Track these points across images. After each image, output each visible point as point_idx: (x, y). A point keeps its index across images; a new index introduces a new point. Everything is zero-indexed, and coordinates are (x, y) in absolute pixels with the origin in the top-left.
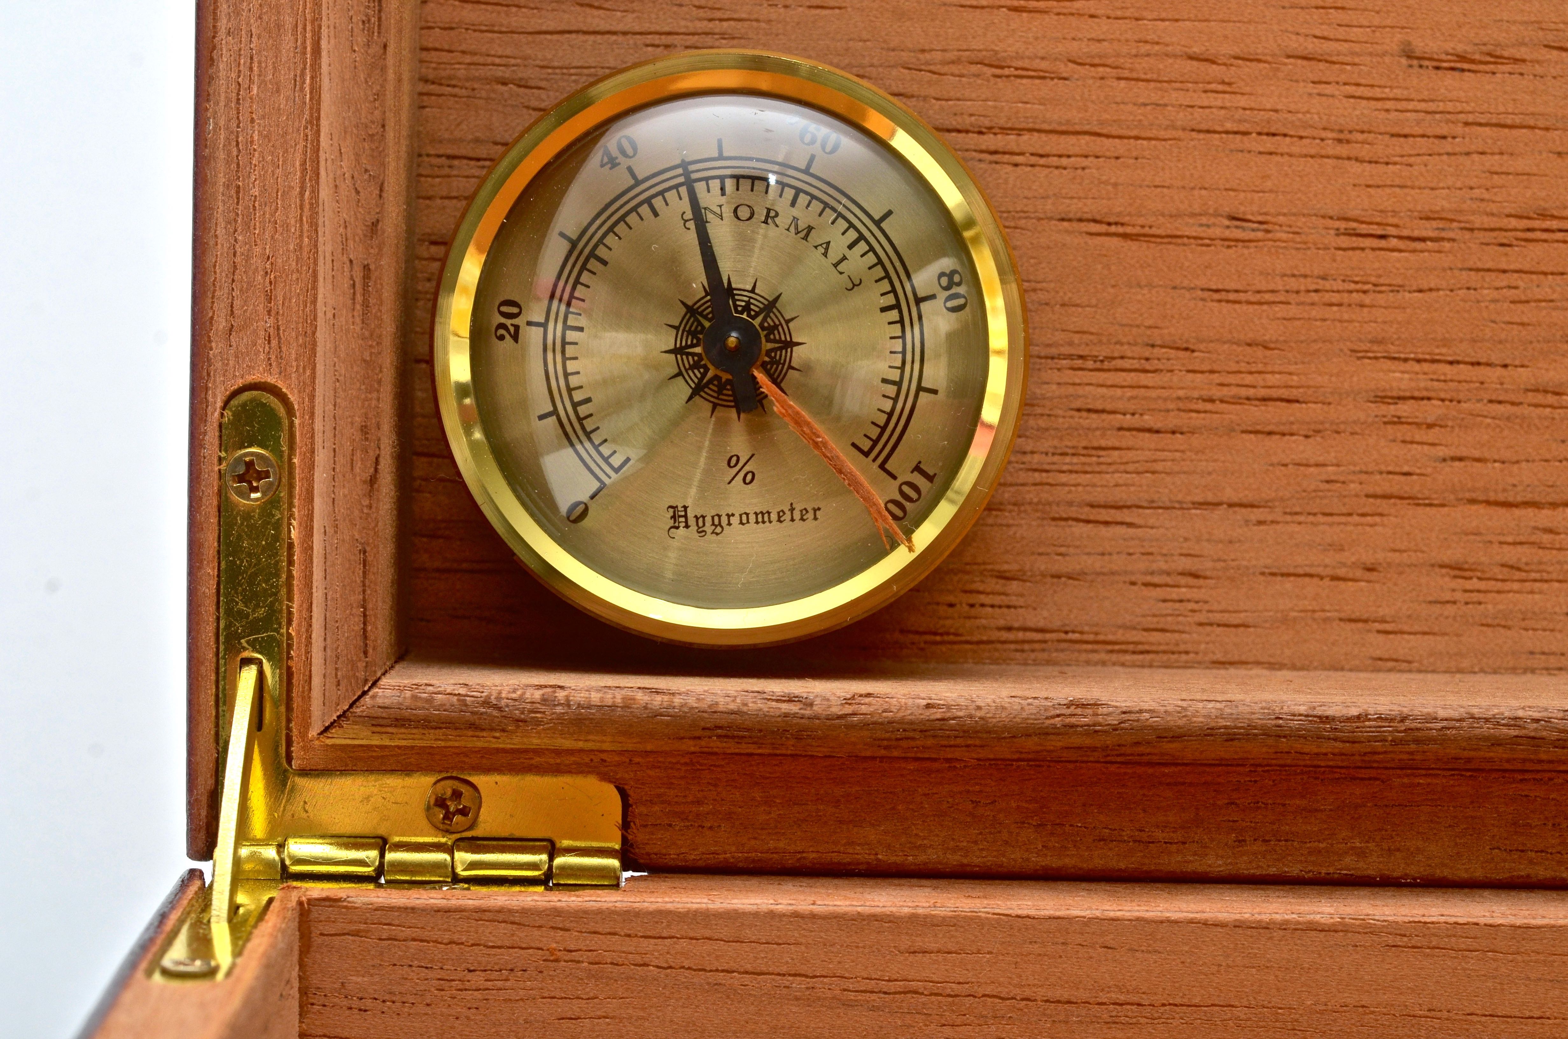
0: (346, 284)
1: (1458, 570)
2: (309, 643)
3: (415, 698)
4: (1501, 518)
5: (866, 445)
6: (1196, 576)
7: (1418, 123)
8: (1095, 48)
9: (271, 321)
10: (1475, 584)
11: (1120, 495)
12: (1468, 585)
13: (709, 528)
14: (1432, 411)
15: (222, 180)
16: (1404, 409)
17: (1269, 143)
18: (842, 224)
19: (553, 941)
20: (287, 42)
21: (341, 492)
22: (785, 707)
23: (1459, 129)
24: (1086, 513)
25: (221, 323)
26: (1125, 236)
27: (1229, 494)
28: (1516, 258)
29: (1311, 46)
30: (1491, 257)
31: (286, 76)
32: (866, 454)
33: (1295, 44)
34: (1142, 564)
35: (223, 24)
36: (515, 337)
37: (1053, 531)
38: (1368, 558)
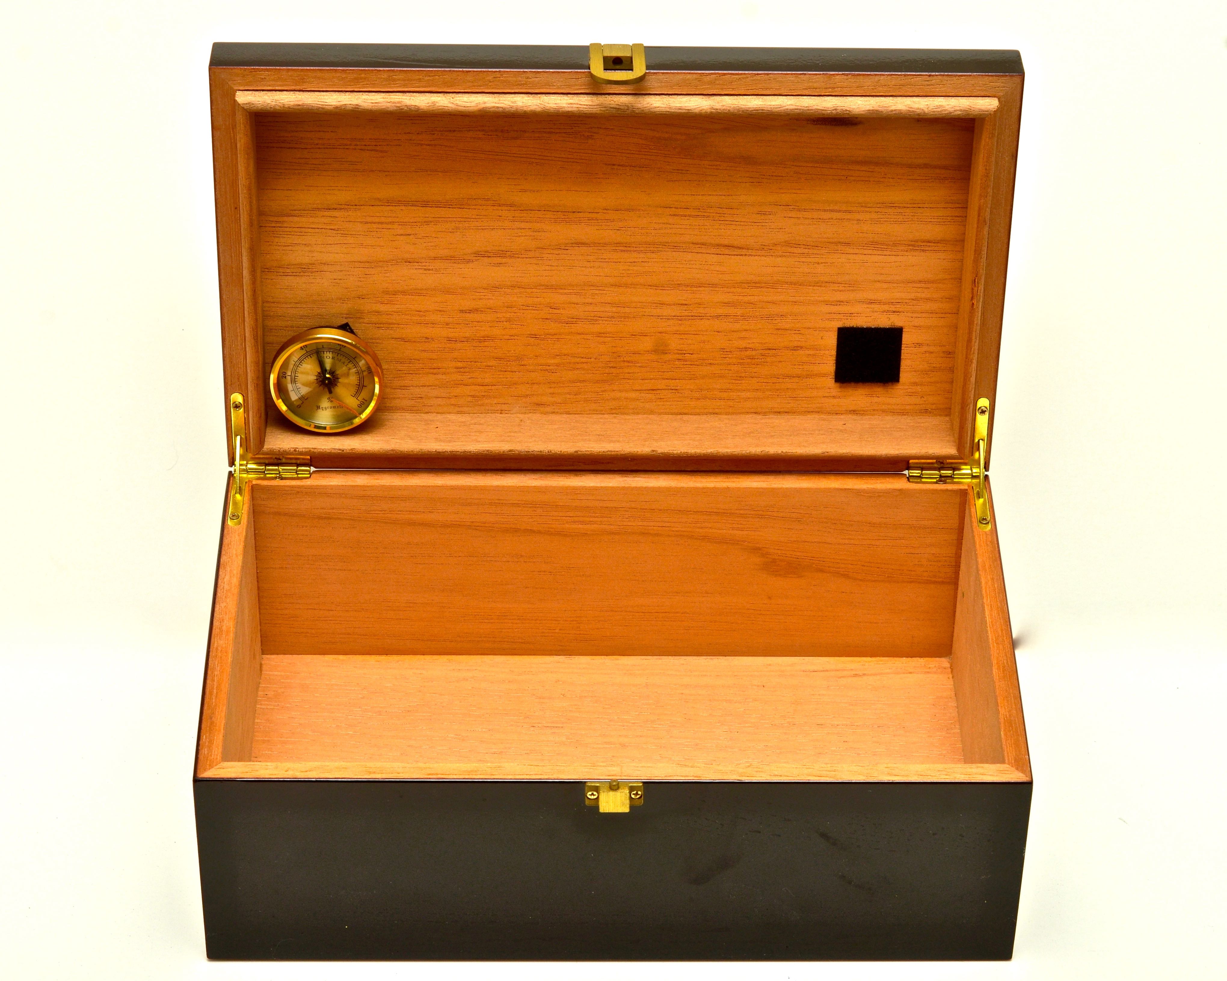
0: (253, 387)
1: (473, 396)
2: (250, 433)
3: (270, 450)
4: (482, 388)
5: (354, 395)
6: (421, 398)
7: (462, 322)
8: (398, 310)
9: (239, 383)
10: (476, 399)
11: (406, 385)
12: (475, 399)
13: (324, 409)
14: (467, 370)
15: (228, 360)
16: (461, 370)
17: (433, 326)
18: (347, 359)
19: (299, 490)
20: (239, 338)
21: (255, 419)
22: (339, 451)
23: (470, 323)
24: (399, 387)
25: (229, 383)
26: (405, 341)
27: (428, 384)
28: (482, 344)
29: (440, 309)
30: (477, 344)
31: (239, 343)
32: (354, 397)
33: (437, 308)
34: (412, 396)
35: (227, 335)
36: (285, 378)
37: (393, 391)
38: (456, 394)
